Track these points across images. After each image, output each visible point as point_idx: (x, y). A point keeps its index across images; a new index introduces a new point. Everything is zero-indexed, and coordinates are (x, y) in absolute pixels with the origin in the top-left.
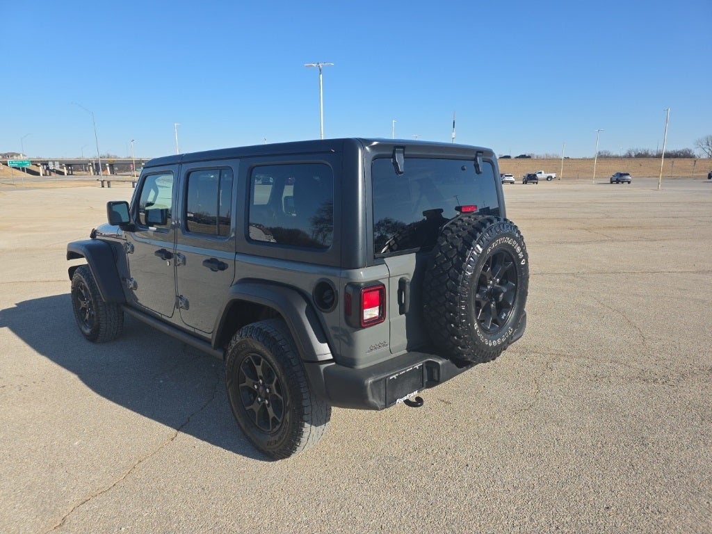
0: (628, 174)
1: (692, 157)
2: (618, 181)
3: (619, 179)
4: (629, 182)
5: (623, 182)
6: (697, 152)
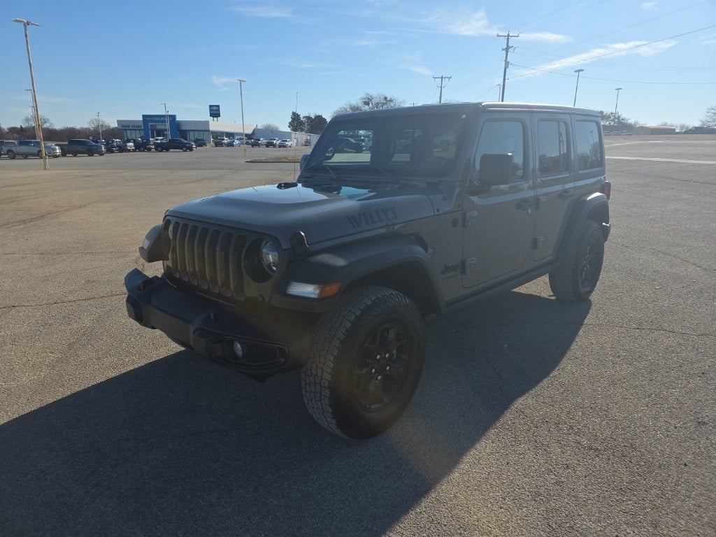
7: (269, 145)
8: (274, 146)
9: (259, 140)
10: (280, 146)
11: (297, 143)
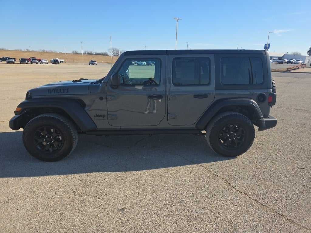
0: (95, 61)
1: (108, 55)
2: (92, 64)
3: (92, 63)
4: (96, 65)
5: (94, 64)
6: (109, 53)
7: (288, 62)
8: (292, 63)
9: (284, 60)
10: (294, 63)
11: (309, 62)
